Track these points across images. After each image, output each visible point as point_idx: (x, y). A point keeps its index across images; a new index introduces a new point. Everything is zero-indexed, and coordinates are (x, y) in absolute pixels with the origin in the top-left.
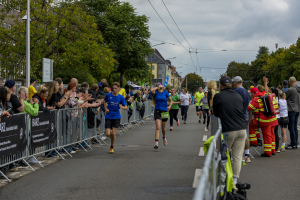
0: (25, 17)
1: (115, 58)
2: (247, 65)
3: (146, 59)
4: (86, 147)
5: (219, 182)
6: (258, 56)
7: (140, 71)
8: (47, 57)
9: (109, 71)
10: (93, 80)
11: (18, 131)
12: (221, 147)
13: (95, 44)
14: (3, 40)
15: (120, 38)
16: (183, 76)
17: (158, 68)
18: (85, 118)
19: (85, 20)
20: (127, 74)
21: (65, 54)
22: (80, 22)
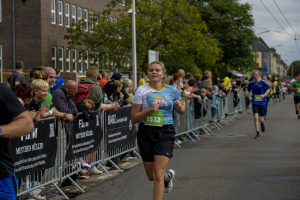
0: (130, 11)
1: (219, 47)
3: (251, 47)
4: (194, 137)
7: (245, 60)
8: (152, 49)
9: (214, 61)
10: (198, 70)
11: (127, 123)
13: (199, 34)
14: (110, 34)
15: (224, 27)
17: (263, 57)
18: (192, 109)
19: (189, 11)
20: (231, 64)
21: (170, 45)
22: (184, 13)
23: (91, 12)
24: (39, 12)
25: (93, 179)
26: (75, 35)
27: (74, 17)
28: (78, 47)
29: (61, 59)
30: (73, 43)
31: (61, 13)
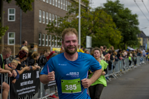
0: (78, 17)
1: (122, 35)
3: (137, 36)
7: (134, 42)
8: (88, 35)
9: (118, 42)
13: (112, 29)
15: (124, 25)
17: (143, 40)
19: (107, 17)
20: (127, 43)
21: (97, 34)
22: (104, 19)
23: (59, 17)
24: (33, 16)
26: (51, 28)
27: (50, 19)
28: (52, 34)
29: (44, 40)
30: (49, 32)
31: (44, 17)
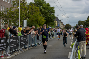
0: (18, 8)
1: (45, 19)
2: (84, 21)
3: (54, 20)
4: (36, 46)
5: (76, 56)
6: (87, 19)
8: (25, 19)
10: (38, 26)
12: (77, 46)
13: (39, 15)
14: (12, 15)
15: (46, 13)
16: (65, 25)
17: (58, 23)
21: (30, 18)
22: (34, 9)
23: (7, 8)
25: (5, 58)
27: (1, 9)
28: (2, 18)
